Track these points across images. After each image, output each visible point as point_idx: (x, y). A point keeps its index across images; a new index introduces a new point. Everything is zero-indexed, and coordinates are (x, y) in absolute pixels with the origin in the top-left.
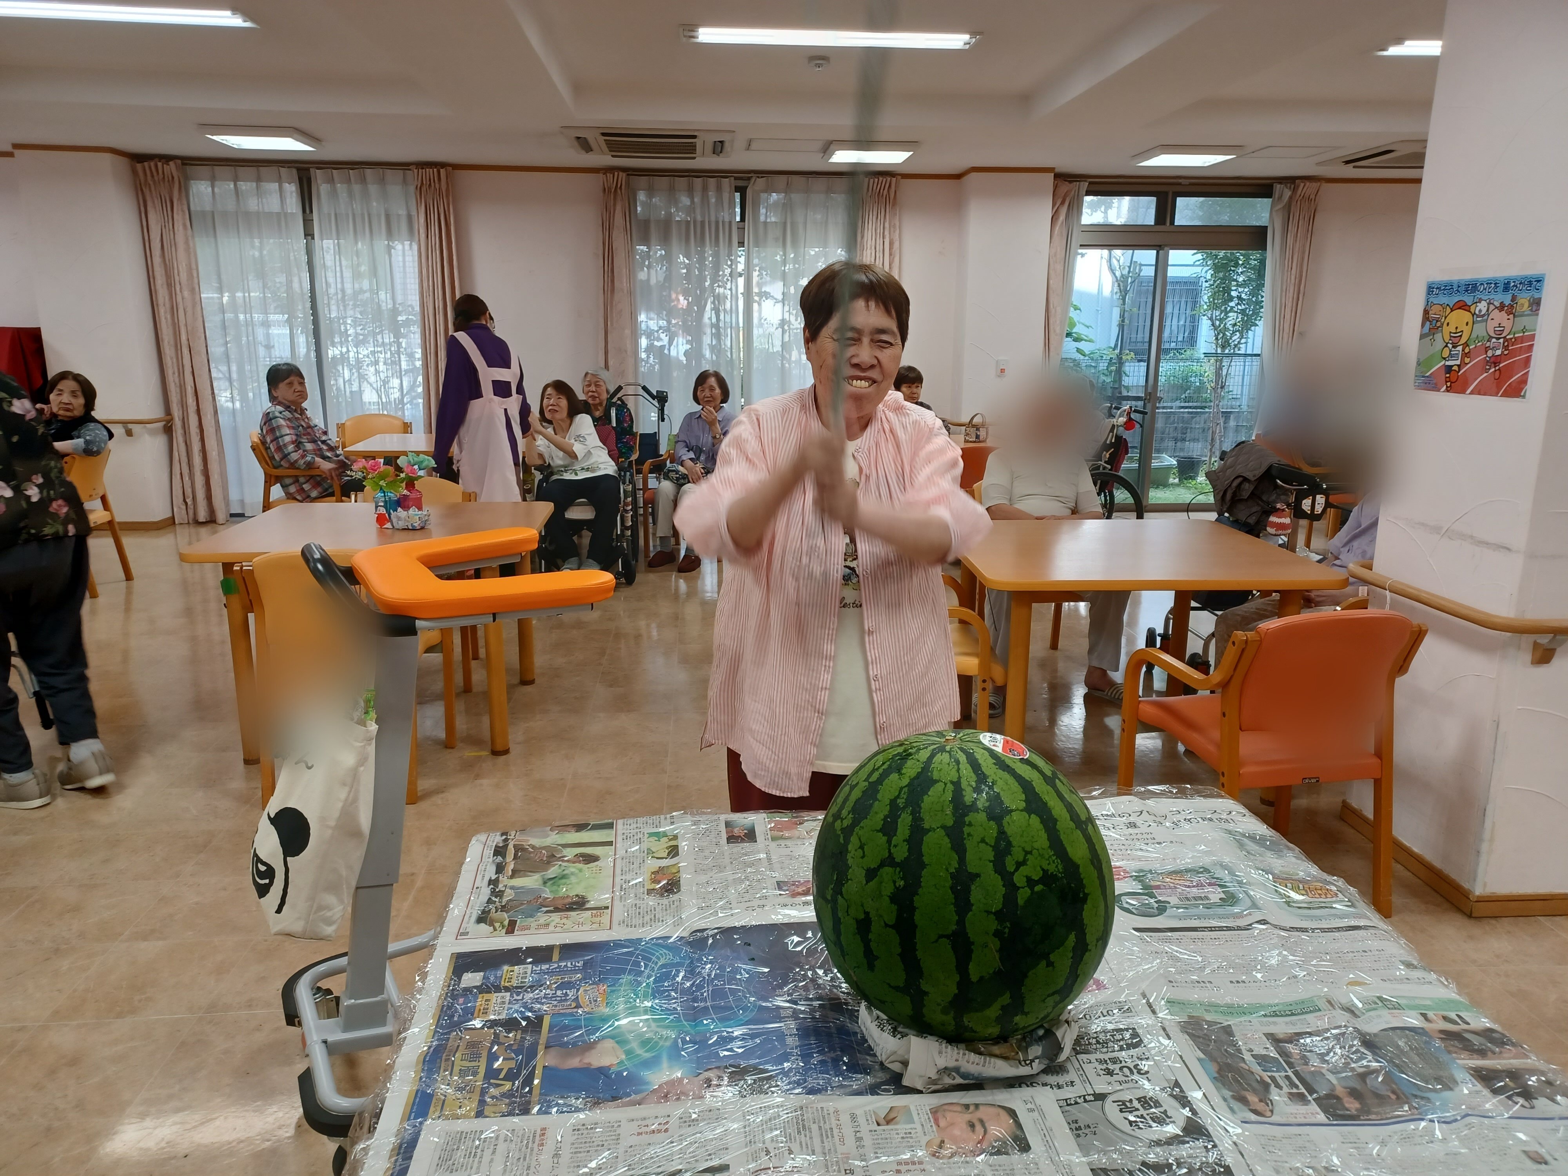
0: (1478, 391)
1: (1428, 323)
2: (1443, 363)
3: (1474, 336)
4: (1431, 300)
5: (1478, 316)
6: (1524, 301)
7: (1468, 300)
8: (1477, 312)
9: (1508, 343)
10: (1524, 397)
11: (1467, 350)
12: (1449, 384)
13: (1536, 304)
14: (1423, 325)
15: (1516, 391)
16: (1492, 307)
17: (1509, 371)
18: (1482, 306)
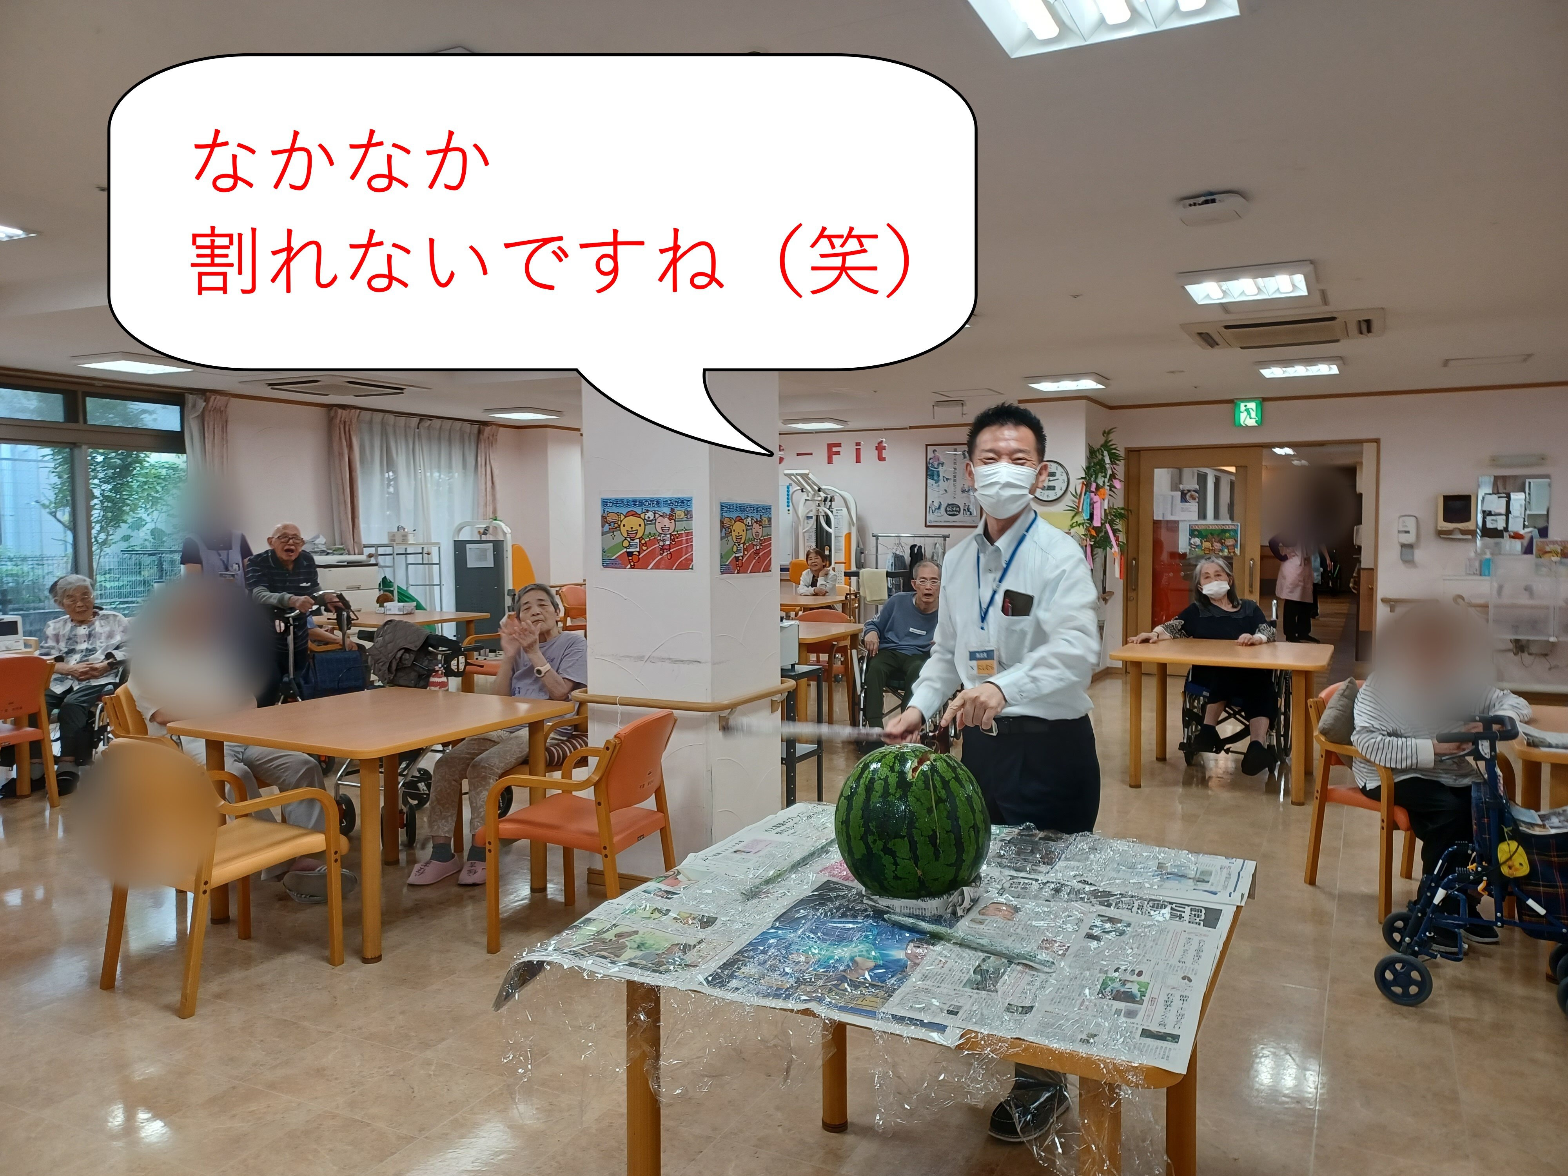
0: (657, 567)
1: (607, 525)
2: (625, 550)
3: (647, 533)
4: (607, 510)
5: (647, 521)
6: (680, 512)
7: (638, 510)
8: (646, 518)
9: (673, 538)
10: (692, 569)
11: (643, 542)
12: (632, 564)
13: (688, 515)
14: (603, 527)
15: (686, 565)
16: (657, 516)
17: (679, 553)
18: (650, 515)
